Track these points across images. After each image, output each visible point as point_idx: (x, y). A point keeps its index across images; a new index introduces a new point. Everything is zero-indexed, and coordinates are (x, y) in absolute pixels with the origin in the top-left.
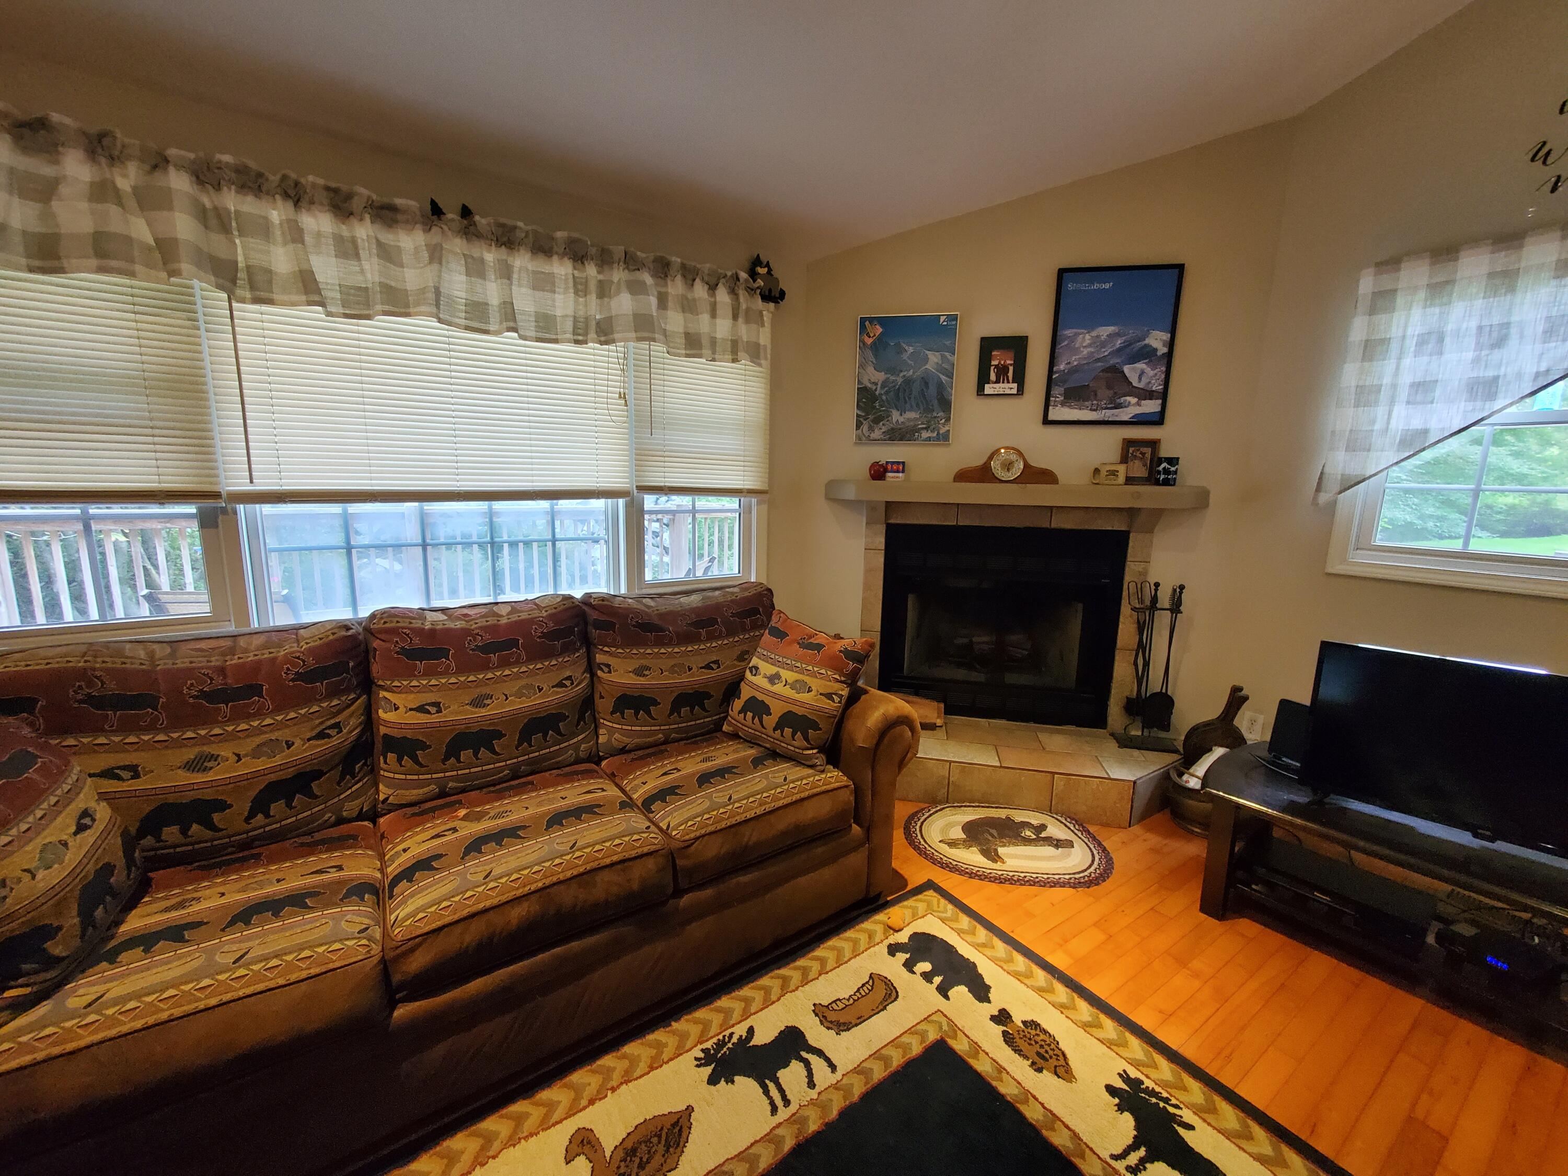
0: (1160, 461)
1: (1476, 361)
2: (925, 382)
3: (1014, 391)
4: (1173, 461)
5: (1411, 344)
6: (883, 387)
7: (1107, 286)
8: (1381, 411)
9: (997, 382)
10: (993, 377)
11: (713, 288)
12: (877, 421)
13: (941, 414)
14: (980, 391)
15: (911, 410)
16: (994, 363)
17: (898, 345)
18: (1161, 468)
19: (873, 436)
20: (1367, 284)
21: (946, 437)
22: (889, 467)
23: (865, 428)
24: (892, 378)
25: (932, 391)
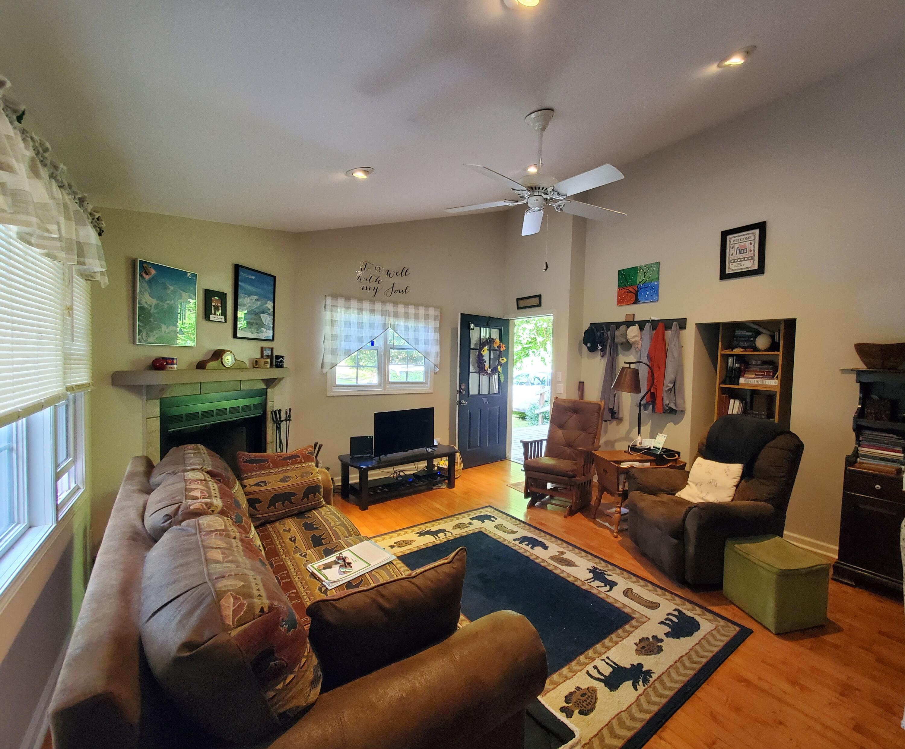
9: (214, 314)
10: (213, 311)
16: (213, 304)
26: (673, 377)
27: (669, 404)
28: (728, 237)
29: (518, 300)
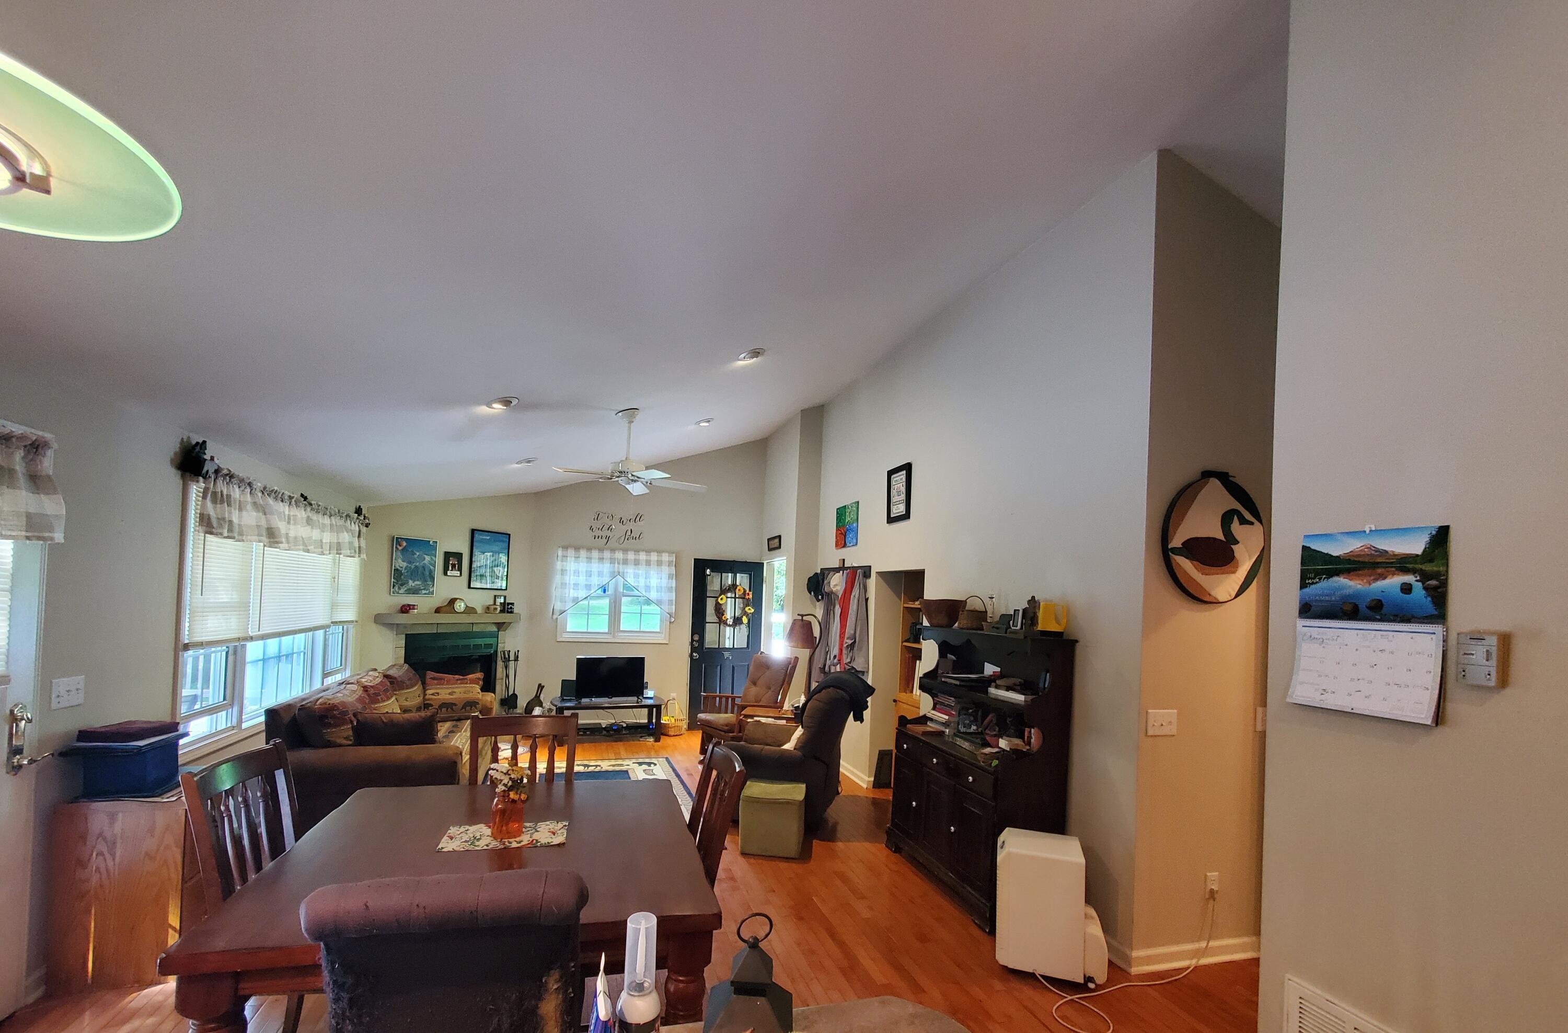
0: (509, 604)
1: (586, 579)
2: (424, 568)
3: (459, 575)
4: (512, 604)
5: (572, 572)
6: (405, 569)
7: (488, 538)
8: (567, 591)
9: (452, 570)
10: (450, 568)
11: (354, 523)
12: (402, 585)
13: (430, 583)
14: (445, 574)
15: (418, 580)
16: (451, 562)
17: (412, 551)
18: (509, 607)
19: (400, 592)
20: (560, 552)
21: (432, 593)
22: (411, 607)
23: (396, 588)
24: (409, 565)
25: (427, 573)
26: (852, 632)
27: (850, 662)
28: (892, 477)
29: (769, 540)
